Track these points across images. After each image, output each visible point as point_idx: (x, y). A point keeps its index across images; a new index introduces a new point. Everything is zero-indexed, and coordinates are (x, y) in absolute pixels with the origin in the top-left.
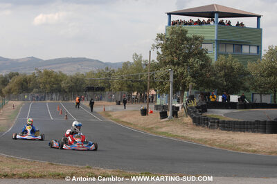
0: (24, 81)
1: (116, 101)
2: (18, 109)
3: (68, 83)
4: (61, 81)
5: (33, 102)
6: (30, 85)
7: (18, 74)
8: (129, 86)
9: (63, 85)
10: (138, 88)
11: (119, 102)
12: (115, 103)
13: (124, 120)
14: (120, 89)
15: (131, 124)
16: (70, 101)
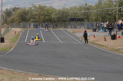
0: (23, 13)
1: (93, 29)
2: (19, 34)
3: (57, 15)
4: (52, 13)
5: (30, 29)
6: (28, 17)
7: (19, 8)
8: (103, 18)
9: (53, 16)
10: (109, 19)
11: (95, 29)
12: (92, 30)
13: (98, 43)
14: (96, 20)
15: (104, 46)
16: (58, 29)
